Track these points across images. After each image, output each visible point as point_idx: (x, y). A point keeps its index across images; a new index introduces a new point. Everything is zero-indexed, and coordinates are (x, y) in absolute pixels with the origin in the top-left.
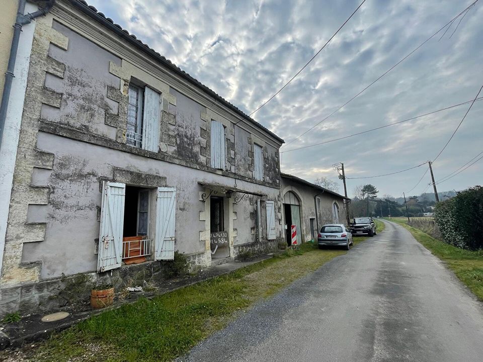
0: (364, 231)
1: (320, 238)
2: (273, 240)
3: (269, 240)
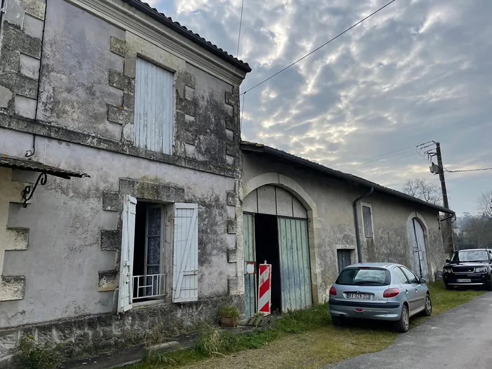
0: (474, 279)
1: (334, 297)
2: (190, 305)
3: (179, 305)
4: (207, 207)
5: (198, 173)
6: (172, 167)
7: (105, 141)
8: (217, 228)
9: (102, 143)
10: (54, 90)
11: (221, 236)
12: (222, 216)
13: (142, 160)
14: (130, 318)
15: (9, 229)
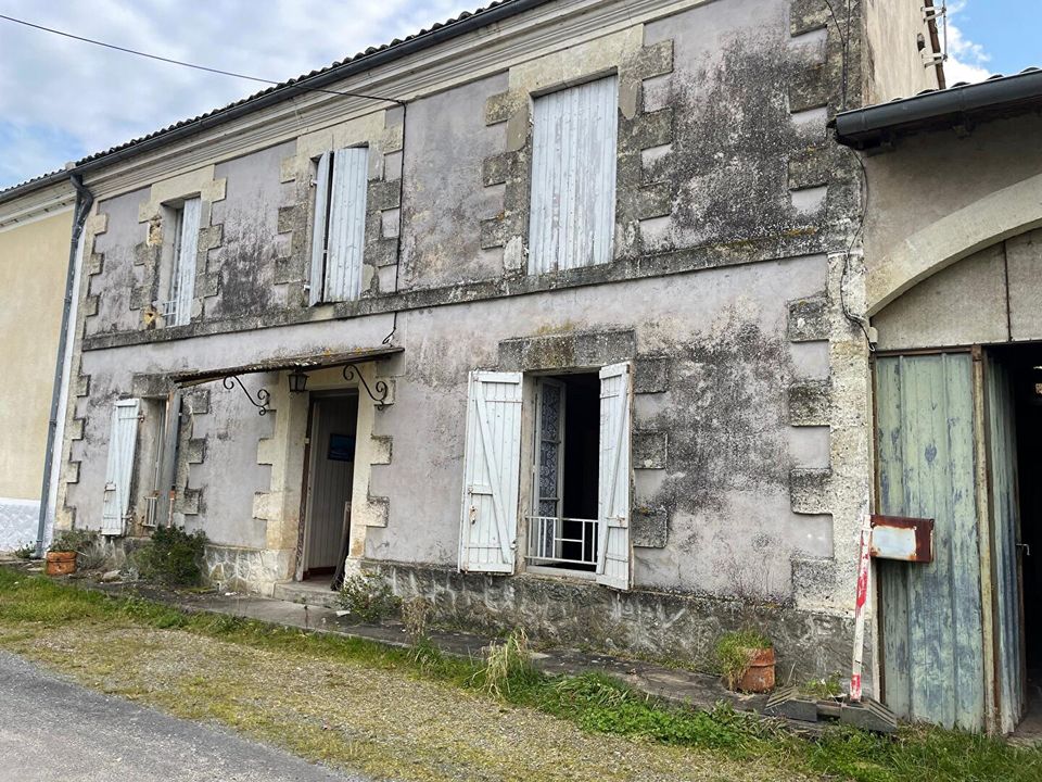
3: (613, 592)
4: (708, 363)
5: (679, 282)
6: (603, 289)
7: (473, 286)
8: (747, 415)
9: (468, 293)
10: (416, 240)
11: (764, 435)
12: (769, 376)
13: (538, 297)
14: (512, 589)
15: (373, 438)
